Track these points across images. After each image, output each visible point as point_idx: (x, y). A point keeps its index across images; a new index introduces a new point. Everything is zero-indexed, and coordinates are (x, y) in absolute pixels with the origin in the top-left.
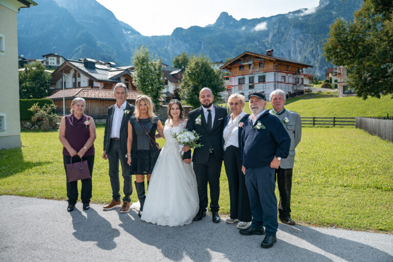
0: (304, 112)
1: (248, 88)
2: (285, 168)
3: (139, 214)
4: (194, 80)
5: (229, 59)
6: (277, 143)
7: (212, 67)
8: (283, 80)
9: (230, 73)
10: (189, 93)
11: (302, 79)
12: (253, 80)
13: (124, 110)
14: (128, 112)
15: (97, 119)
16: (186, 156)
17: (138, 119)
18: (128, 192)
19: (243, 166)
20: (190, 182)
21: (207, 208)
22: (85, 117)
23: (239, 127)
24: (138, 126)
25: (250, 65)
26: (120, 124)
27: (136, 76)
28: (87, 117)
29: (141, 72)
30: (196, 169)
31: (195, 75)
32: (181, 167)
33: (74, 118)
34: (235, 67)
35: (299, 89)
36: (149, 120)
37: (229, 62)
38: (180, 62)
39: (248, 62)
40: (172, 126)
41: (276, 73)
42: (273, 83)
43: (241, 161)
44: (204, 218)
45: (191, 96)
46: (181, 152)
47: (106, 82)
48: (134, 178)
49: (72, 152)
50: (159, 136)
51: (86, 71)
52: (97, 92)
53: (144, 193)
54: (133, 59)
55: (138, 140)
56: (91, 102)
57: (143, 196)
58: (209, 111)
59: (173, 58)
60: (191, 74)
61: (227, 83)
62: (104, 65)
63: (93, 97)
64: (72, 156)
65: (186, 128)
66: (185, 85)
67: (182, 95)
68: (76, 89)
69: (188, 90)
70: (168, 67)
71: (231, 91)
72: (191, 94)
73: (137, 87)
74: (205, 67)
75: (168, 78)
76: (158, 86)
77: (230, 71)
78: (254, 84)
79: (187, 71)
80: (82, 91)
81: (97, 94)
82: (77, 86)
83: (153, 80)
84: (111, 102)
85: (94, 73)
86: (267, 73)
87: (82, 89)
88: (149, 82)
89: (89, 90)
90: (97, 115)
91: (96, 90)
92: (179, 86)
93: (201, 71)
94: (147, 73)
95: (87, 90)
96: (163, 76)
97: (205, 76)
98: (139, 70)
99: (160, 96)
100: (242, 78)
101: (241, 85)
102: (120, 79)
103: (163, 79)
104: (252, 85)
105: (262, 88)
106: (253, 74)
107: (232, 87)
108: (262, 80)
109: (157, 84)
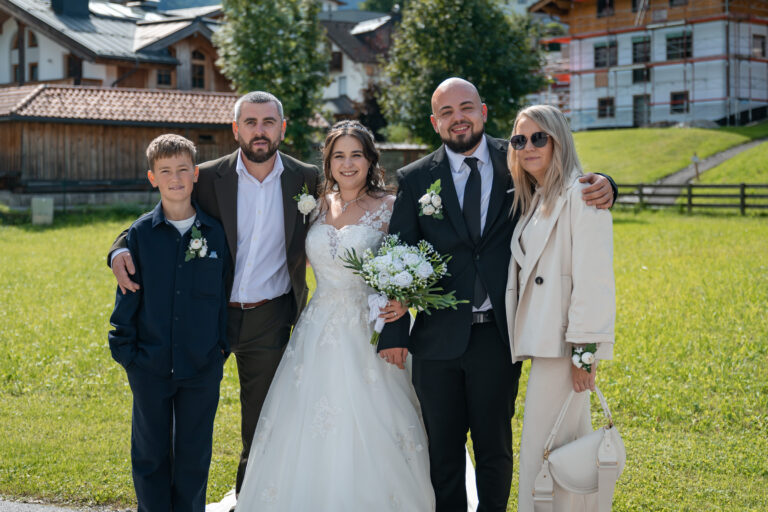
1: (629, 80)
4: (434, 53)
7: (500, 6)
8: (757, 51)
9: (565, 28)
10: (418, 98)
12: (647, 51)
15: (97, 192)
27: (229, 40)
29: (246, 25)
31: (436, 35)
34: (584, 6)
41: (732, 24)
42: (720, 62)
46: (374, 322)
47: (125, 64)
51: (58, 24)
52: (93, 99)
56: (72, 132)
58: (472, 163)
60: (425, 31)
61: (552, 62)
63: (80, 114)
66: (403, 71)
67: (392, 107)
68: (22, 88)
69: (412, 87)
70: (344, 7)
71: (568, 92)
72: (423, 102)
73: (234, 81)
74: (475, 8)
75: (345, 47)
76: (307, 76)
77: (565, 19)
78: (652, 66)
79: (409, 20)
80: (42, 94)
81: (93, 103)
82: (27, 77)
83: (290, 55)
84: (144, 133)
85: (83, 31)
86: (697, 27)
87: (41, 86)
88: (277, 62)
89: (67, 90)
90: (94, 177)
91: (92, 91)
92: (381, 74)
93: (460, 21)
94: (266, 30)
95: (58, 91)
96: (324, 41)
97: (472, 39)
98: (241, 19)
99: (315, 111)
100: (607, 45)
101: (605, 68)
102: (175, 51)
103: (326, 50)
104: (642, 70)
105: (682, 78)
106: (646, 30)
107: (571, 77)
108: (681, 51)
109: (303, 70)
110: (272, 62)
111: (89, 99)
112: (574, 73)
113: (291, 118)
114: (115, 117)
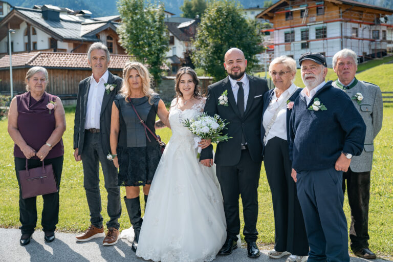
0: (388, 83)
1: (300, 47)
2: (358, 171)
3: (133, 247)
4: (215, 36)
5: (270, 3)
6: (345, 132)
7: (243, 15)
8: (354, 34)
9: (271, 25)
10: (209, 56)
11: (384, 32)
12: (307, 35)
13: (105, 85)
14: (112, 88)
15: (66, 99)
16: (205, 155)
17: (128, 98)
18: (115, 213)
19: (293, 170)
20: (211, 195)
21: (238, 236)
22: (49, 96)
23: (288, 109)
24: (127, 109)
25: (302, 11)
26: (100, 107)
27: (124, 31)
28: (52, 96)
29: (132, 24)
30: (220, 175)
31: (216, 29)
32: (198, 171)
33: (31, 98)
34: (280, 15)
35: (379, 47)
36: (145, 100)
37: (270, 7)
38: (193, 9)
39: (299, 6)
40: (182, 109)
41: (343, 23)
42: (339, 40)
43: (291, 162)
44: (234, 252)
45: (211, 61)
46: (197, 149)
47: (77, 42)
48: (123, 191)
49: (28, 152)
50: (161, 124)
51: (46, 24)
52: (63, 58)
53: (140, 214)
54: (119, 5)
55: (129, 131)
56: (54, 73)
57: (138, 220)
58: (240, 84)
59: (182, 3)
60: (211, 26)
61: (266, 40)
62: (74, 14)
63: (57, 65)
64: (27, 158)
65: (205, 111)
66: (202, 44)
67: (197, 60)
68: (30, 53)
69: (206, 52)
70: (174, 16)
71: (273, 53)
72: (211, 58)
73: (127, 49)
74: (233, 16)
75: (175, 33)
76: (160, 47)
77: (272, 21)
78: (309, 41)
79: (204, 22)
80: (40, 56)
81: (63, 60)
82: (32, 49)
83: (152, 38)
84: (87, 73)
85: (58, 27)
86: (328, 24)
87: (39, 52)
88: (145, 41)
89: (51, 54)
90: (64, 93)
91: (62, 54)
92: (192, 45)
93: (226, 22)
94: (141, 27)
95: (47, 54)
96: (166, 31)
97: (232, 30)
98: (129, 22)
99: (163, 62)
100: (290, 32)
101: (289, 43)
102: (99, 36)
103: (167, 35)
104: (305, 43)
105: (322, 46)
106: (307, 26)
107: (275, 46)
108: (322, 35)
109: (157, 44)
110: (144, 41)
111: (61, 58)
112: (276, 45)
113: (152, 66)
114: (73, 66)
